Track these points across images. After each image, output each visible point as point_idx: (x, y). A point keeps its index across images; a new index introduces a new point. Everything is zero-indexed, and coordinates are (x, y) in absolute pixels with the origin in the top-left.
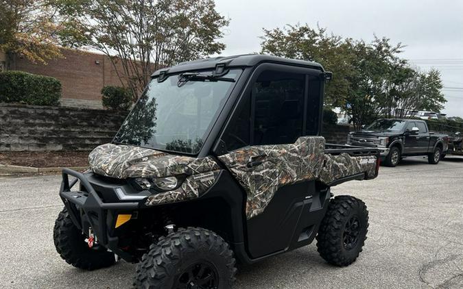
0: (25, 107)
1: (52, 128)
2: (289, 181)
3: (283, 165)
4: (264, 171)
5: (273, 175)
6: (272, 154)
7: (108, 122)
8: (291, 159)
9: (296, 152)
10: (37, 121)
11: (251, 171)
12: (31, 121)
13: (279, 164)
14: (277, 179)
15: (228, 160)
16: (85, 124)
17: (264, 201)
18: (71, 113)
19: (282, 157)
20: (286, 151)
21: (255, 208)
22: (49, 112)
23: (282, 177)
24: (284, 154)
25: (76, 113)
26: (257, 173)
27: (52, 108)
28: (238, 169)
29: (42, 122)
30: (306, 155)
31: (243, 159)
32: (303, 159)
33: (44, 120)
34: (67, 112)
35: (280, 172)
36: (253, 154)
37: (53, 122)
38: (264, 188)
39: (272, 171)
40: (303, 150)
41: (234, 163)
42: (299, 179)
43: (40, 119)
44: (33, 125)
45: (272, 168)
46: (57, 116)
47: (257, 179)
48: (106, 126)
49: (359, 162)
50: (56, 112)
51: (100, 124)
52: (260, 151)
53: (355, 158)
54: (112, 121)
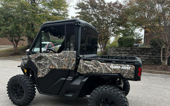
0: (120, 48)
1: (127, 55)
2: (54, 67)
3: (50, 61)
4: (42, 62)
5: (46, 64)
6: (45, 56)
7: (149, 53)
8: (54, 59)
9: (57, 57)
10: (123, 52)
11: (37, 61)
12: (121, 52)
13: (48, 60)
14: (48, 66)
15: (30, 57)
16: (139, 53)
17: (43, 73)
18: (135, 50)
19: (50, 58)
20: (51, 56)
21: (40, 74)
22: (127, 49)
23: (50, 65)
24: (50, 57)
25: (136, 49)
26: (39, 62)
27: (128, 48)
28: (33, 60)
29: (124, 52)
30: (63, 58)
31: (34, 57)
32: (61, 60)
33: (125, 52)
34: (133, 49)
35: (49, 63)
36: (38, 56)
37: (128, 53)
38: (43, 68)
39: (46, 62)
40: (61, 56)
41: (32, 58)
42: (59, 68)
43: (124, 51)
44: (121, 54)
45: (45, 61)
46: (130, 51)
47: (40, 64)
48: (148, 54)
49: (109, 67)
50: (129, 49)
51: (145, 53)
52: (41, 55)
53: (105, 64)
54: (151, 52)
